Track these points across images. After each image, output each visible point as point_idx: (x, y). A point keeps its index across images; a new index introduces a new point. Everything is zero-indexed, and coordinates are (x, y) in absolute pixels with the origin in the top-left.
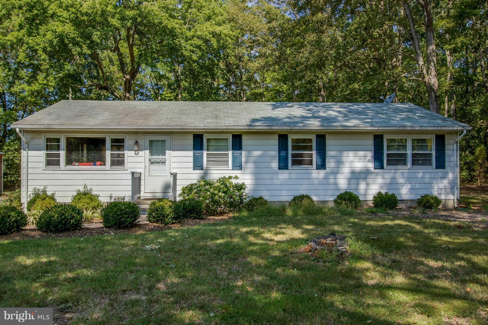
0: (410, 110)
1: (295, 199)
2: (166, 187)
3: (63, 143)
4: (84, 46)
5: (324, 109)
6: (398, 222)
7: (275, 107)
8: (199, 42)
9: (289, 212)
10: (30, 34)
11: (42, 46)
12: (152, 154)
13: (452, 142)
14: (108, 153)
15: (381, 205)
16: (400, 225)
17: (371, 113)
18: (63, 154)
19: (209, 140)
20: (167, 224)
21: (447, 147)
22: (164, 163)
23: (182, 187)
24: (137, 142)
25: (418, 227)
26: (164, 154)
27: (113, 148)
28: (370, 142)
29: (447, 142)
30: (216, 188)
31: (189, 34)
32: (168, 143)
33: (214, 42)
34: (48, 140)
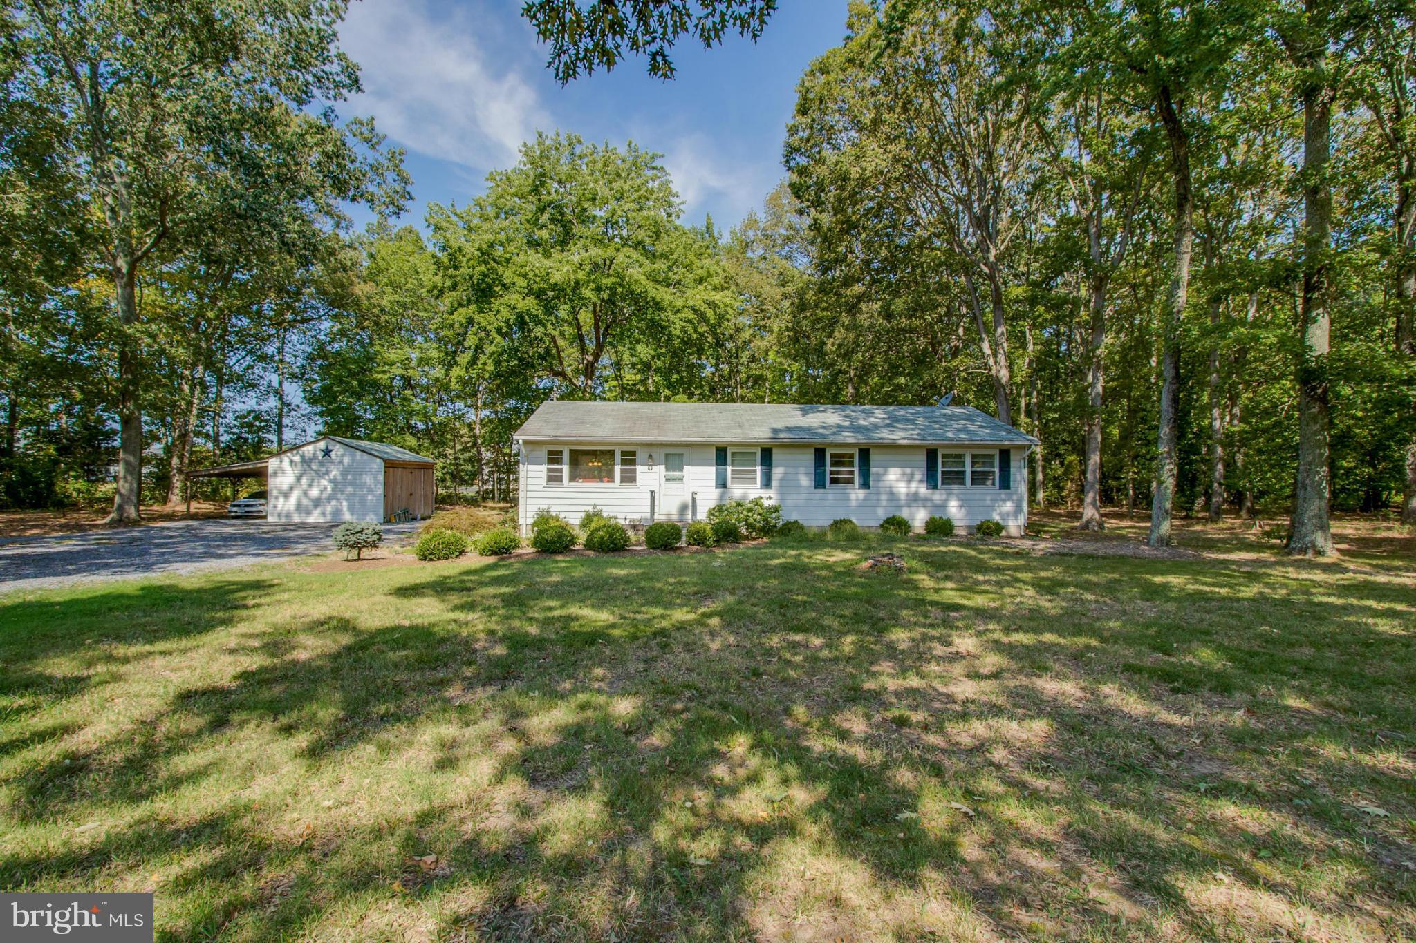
0: (969, 418)
1: (836, 523)
2: (684, 508)
3: (566, 456)
4: (549, 325)
5: (864, 415)
6: (952, 548)
7: (805, 413)
8: (689, 314)
9: (830, 537)
10: (481, 311)
11: (495, 325)
12: (667, 470)
13: (1018, 457)
14: (618, 469)
15: (934, 531)
16: (955, 552)
17: (920, 421)
18: (566, 468)
19: (733, 454)
20: (708, 547)
21: (1012, 464)
22: (681, 479)
23: (707, 509)
24: (650, 456)
25: (973, 553)
26: (681, 470)
27: (624, 462)
28: (922, 458)
29: (1012, 457)
30: (750, 510)
31: (679, 303)
32: (686, 457)
33: (710, 314)
34: (550, 453)
